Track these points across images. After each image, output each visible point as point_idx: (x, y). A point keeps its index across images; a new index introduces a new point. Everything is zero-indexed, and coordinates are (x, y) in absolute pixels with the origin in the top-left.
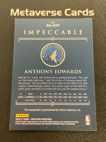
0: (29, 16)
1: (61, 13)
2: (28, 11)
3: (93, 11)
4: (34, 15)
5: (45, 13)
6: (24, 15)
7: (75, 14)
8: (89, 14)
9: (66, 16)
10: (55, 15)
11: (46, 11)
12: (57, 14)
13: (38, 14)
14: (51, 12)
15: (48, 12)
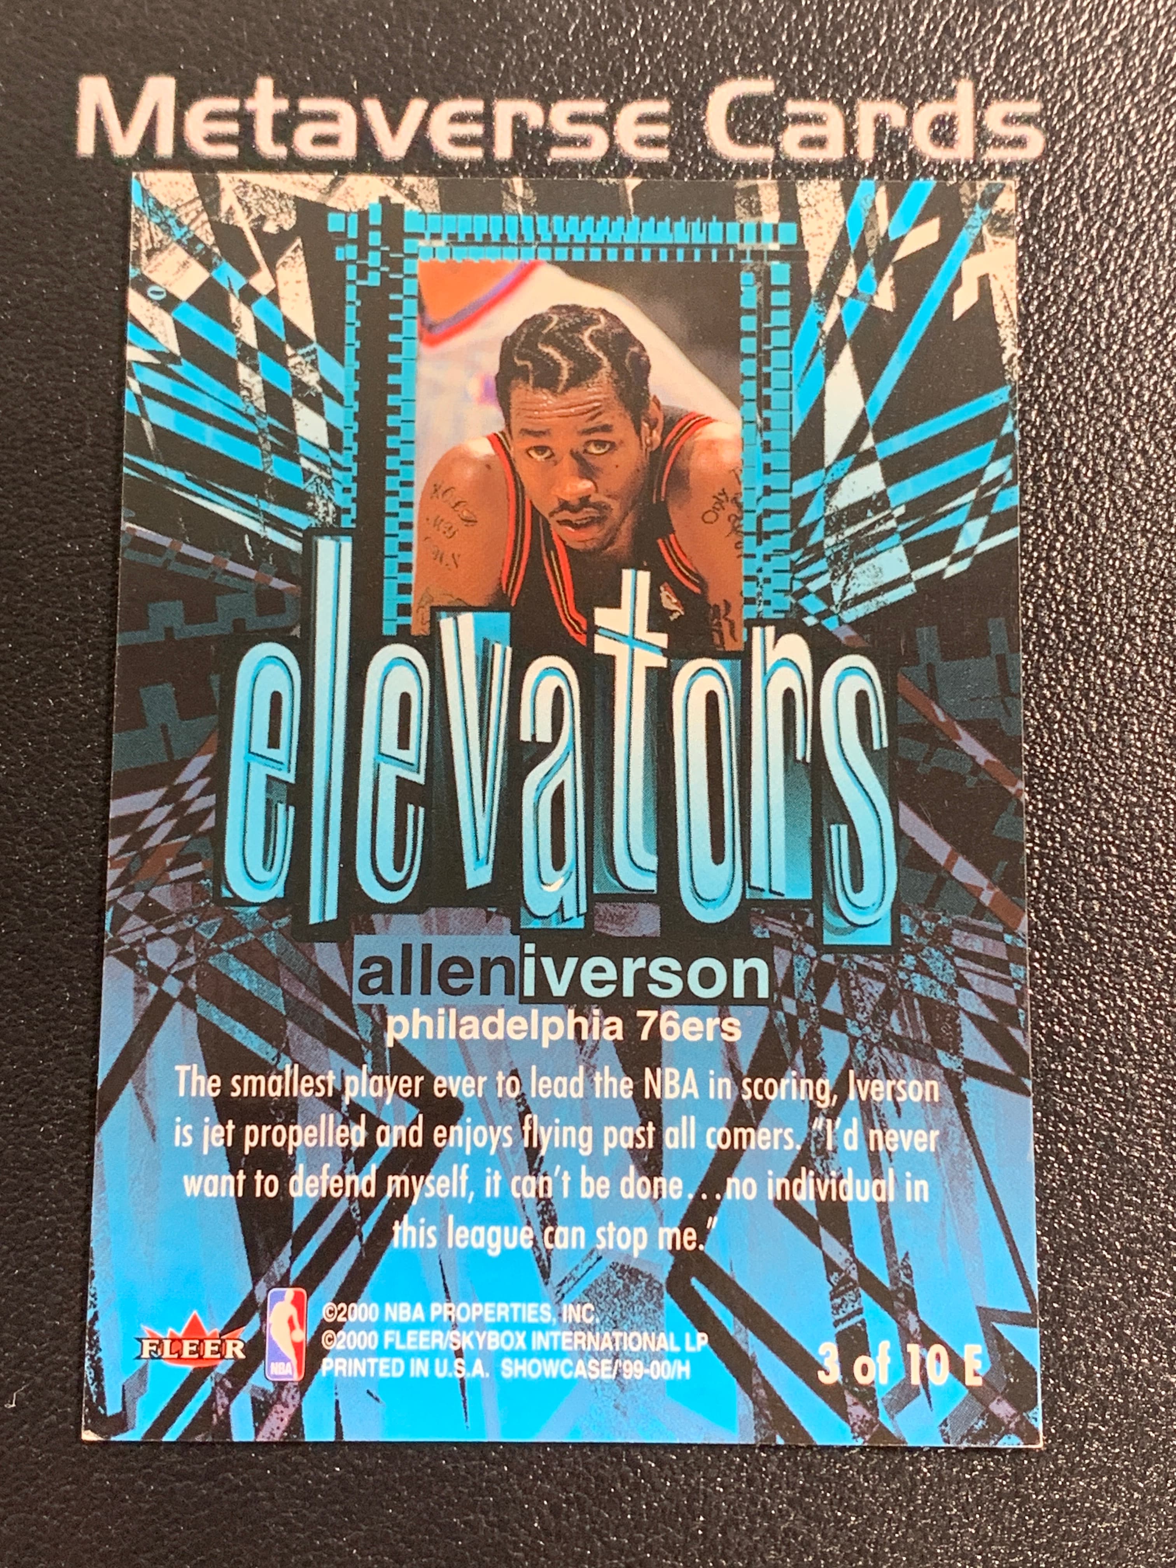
0: (292, 155)
1: (662, 131)
2: (283, 105)
3: (1033, 107)
4: (347, 149)
5: (477, 130)
8: (983, 139)
9: (725, 162)
10: (599, 147)
11: (489, 106)
12: (612, 143)
13: (398, 138)
14: (546, 120)
15: (513, 113)
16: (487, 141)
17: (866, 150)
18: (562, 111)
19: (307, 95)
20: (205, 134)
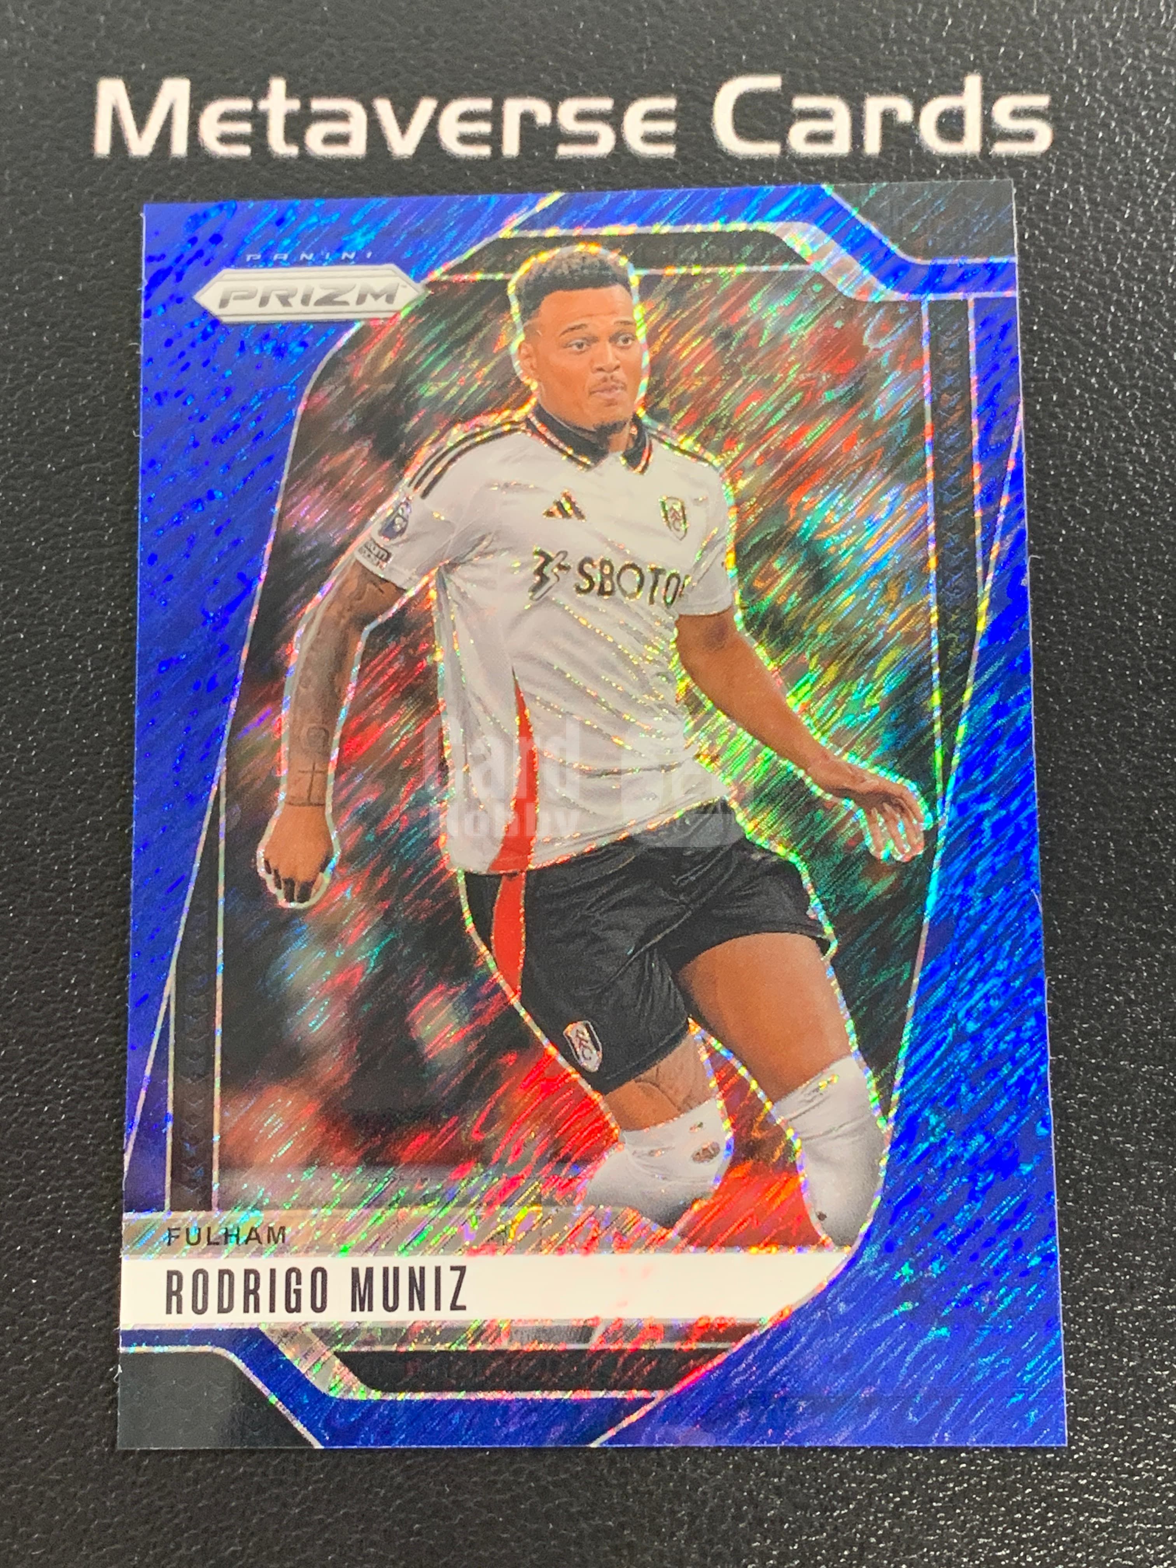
0: (304, 155)
1: (669, 127)
2: (295, 105)
3: (1042, 101)
4: (357, 147)
5: (485, 128)
6: (244, 151)
7: (827, 138)
8: (990, 133)
9: (732, 159)
10: (605, 145)
11: (498, 105)
12: (620, 139)
13: (407, 136)
14: (554, 118)
15: (521, 111)
16: (495, 139)
17: (873, 145)
18: (569, 108)
19: (320, 94)
20: (218, 135)
